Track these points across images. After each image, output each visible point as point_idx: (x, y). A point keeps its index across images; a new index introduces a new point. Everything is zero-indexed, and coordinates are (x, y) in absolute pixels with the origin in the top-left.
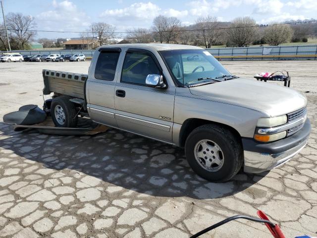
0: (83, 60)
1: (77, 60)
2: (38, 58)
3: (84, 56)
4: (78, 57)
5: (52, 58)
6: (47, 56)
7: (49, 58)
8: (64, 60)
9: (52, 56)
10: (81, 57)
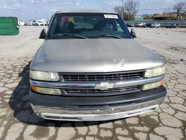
0: (158, 27)
1: (154, 27)
2: (133, 25)
3: (160, 25)
4: (155, 25)
5: (140, 25)
6: (138, 24)
7: (138, 25)
8: (146, 27)
9: (141, 24)
10: (157, 25)
